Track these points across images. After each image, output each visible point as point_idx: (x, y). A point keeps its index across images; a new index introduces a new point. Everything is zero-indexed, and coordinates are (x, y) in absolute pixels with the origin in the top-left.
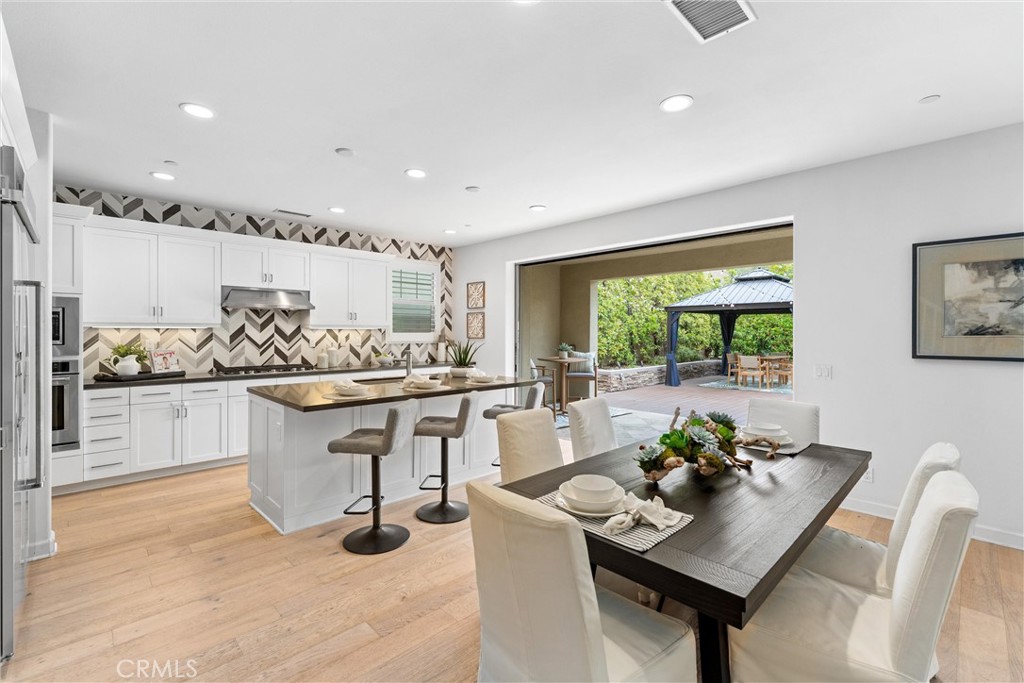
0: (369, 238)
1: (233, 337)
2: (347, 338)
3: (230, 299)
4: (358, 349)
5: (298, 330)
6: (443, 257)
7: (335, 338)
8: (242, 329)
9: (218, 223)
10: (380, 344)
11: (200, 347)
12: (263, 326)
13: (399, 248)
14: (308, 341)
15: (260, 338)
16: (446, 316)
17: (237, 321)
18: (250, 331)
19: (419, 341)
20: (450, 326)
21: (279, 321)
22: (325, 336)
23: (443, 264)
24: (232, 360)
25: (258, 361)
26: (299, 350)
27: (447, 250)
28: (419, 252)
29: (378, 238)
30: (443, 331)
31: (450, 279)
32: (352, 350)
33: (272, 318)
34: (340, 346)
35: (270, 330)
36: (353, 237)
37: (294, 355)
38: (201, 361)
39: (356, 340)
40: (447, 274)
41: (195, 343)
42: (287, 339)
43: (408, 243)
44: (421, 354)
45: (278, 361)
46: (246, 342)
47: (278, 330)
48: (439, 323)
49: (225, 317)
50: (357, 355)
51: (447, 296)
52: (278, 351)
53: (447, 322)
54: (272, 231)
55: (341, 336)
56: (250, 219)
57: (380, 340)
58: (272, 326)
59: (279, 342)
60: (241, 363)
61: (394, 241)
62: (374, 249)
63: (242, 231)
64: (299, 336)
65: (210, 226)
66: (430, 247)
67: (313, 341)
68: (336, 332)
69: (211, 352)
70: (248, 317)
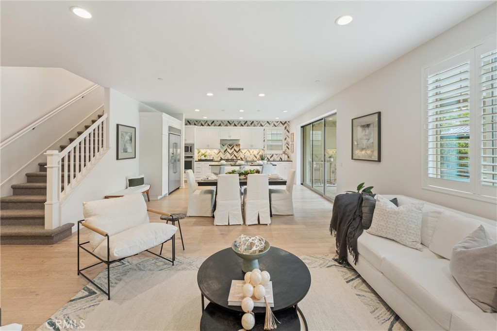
0: (260, 122)
1: (225, 152)
2: (253, 152)
3: (223, 142)
5: (240, 150)
6: (286, 125)
7: (250, 152)
8: (226, 150)
9: (222, 124)
11: (218, 154)
12: (231, 149)
13: (269, 124)
14: (242, 153)
15: (230, 152)
16: (287, 145)
17: (225, 148)
18: (228, 150)
19: (276, 153)
20: (288, 148)
21: (235, 147)
22: (246, 151)
23: (286, 128)
24: (224, 157)
25: (230, 158)
26: (240, 155)
27: (287, 122)
28: (276, 124)
29: (263, 122)
30: (286, 150)
31: (289, 132)
32: (254, 155)
33: (233, 147)
35: (233, 150)
36: (255, 123)
37: (238, 157)
38: (218, 157)
39: (256, 152)
40: (287, 130)
42: (237, 152)
43: (273, 122)
44: (277, 157)
45: (235, 158)
46: (227, 153)
47: (235, 150)
48: (284, 148)
49: (222, 147)
50: (256, 157)
51: (287, 138)
52: (235, 155)
53: (287, 147)
54: (233, 124)
55: (251, 152)
56: (228, 122)
58: (233, 149)
59: (235, 153)
60: (226, 158)
61: (268, 122)
62: (261, 125)
63: (227, 125)
65: (220, 125)
66: (281, 122)
68: (250, 150)
69: (220, 155)
70: (228, 147)
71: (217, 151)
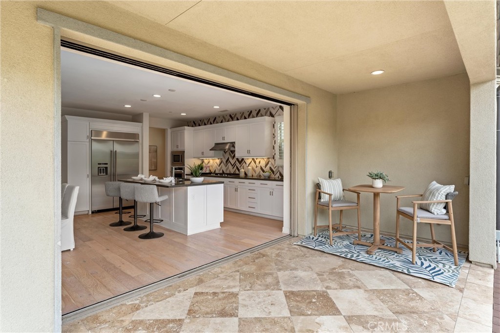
0: (269, 109)
1: (227, 162)
2: (260, 162)
4: (264, 168)
7: (255, 162)
8: (228, 159)
9: (224, 120)
10: (273, 166)
11: (220, 165)
14: (246, 163)
15: (232, 161)
18: (230, 159)
22: (251, 162)
24: (227, 170)
29: (273, 108)
32: (261, 168)
34: (257, 167)
35: (235, 159)
36: (263, 112)
38: (220, 170)
39: (263, 163)
41: (219, 164)
42: (240, 162)
46: (229, 164)
49: (224, 154)
54: (236, 118)
55: (257, 161)
57: (274, 164)
60: (228, 172)
62: (271, 115)
63: (228, 121)
64: (243, 161)
65: (222, 122)
67: (248, 164)
68: (255, 160)
69: (221, 167)
70: (230, 154)
71: (218, 161)
